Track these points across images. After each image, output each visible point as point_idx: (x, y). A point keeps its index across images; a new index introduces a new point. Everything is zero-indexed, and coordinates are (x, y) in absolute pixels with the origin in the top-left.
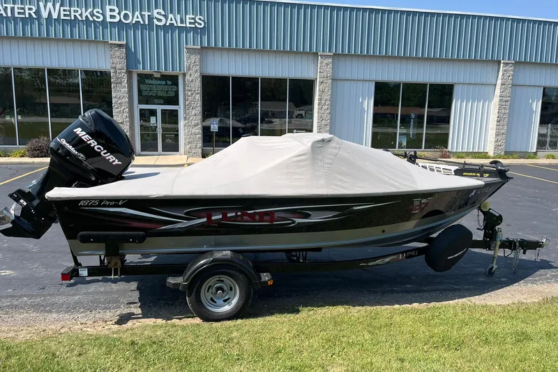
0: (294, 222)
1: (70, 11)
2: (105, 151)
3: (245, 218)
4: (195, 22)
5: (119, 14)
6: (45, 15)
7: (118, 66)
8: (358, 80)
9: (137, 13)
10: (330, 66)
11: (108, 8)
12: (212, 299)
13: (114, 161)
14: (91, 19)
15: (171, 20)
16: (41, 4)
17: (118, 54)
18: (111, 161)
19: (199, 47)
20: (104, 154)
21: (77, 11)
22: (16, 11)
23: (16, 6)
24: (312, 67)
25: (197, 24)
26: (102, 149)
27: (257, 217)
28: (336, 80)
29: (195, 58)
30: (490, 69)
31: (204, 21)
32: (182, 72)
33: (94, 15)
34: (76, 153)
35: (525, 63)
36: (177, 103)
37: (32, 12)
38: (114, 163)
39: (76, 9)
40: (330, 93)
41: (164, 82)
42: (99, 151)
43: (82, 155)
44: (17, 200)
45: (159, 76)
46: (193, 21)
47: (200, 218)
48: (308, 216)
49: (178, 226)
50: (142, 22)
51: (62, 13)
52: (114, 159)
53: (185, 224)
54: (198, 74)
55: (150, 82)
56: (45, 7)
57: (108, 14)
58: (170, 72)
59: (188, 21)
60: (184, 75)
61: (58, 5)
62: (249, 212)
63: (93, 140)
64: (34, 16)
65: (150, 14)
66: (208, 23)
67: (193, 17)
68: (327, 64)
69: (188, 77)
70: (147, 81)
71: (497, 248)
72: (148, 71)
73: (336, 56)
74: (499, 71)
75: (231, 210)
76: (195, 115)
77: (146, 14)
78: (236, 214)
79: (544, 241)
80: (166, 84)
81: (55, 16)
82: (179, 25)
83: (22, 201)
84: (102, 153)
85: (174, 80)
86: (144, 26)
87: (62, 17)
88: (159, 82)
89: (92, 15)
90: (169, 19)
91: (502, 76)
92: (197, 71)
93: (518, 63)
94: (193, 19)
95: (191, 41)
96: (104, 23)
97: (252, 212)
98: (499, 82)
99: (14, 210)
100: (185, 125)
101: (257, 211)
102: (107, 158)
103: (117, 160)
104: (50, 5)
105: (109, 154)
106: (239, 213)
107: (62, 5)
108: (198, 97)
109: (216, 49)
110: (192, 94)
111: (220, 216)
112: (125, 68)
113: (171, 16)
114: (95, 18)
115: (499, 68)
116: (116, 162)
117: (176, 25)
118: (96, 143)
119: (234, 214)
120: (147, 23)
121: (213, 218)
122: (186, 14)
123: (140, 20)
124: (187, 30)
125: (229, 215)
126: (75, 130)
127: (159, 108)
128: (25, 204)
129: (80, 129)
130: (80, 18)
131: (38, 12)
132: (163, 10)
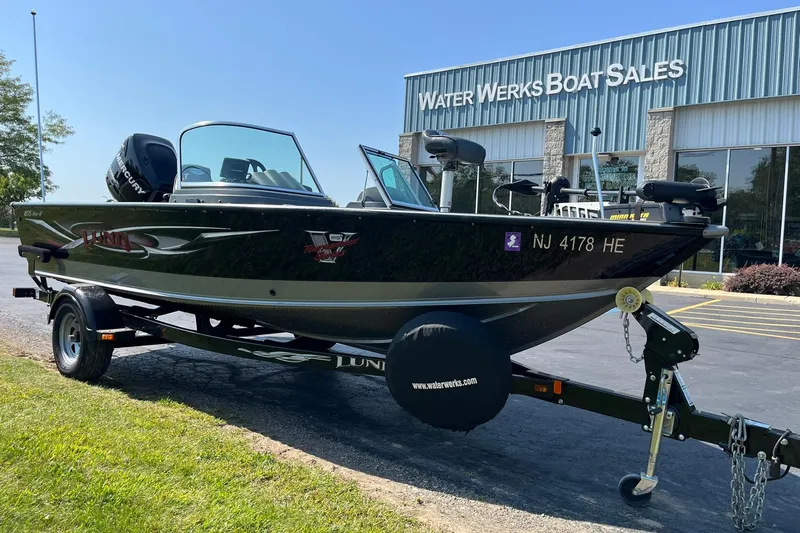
1: (507, 89)
4: (669, 70)
5: (562, 82)
6: (481, 99)
7: (553, 152)
9: (585, 76)
11: (550, 76)
14: (529, 95)
15: (632, 75)
16: (479, 86)
17: (554, 135)
19: (672, 108)
21: (515, 88)
22: (455, 99)
23: (455, 94)
25: (670, 73)
29: (664, 125)
31: (684, 66)
32: (641, 149)
33: (533, 90)
37: (469, 98)
39: (515, 85)
45: (608, 160)
46: (665, 69)
50: (590, 87)
51: (499, 93)
54: (665, 150)
56: (482, 89)
57: (549, 83)
58: (622, 152)
59: (657, 70)
61: (495, 84)
64: (471, 102)
65: (602, 73)
66: (688, 69)
67: (667, 63)
69: (648, 156)
77: (596, 74)
81: (491, 98)
82: (643, 79)
86: (592, 91)
87: (499, 99)
89: (531, 89)
90: (629, 74)
94: (665, 66)
95: (661, 100)
96: (543, 97)
104: (487, 86)
107: (499, 85)
109: (701, 107)
112: (561, 152)
113: (632, 69)
114: (533, 93)
117: (637, 81)
120: (596, 86)
122: (655, 61)
123: (588, 84)
124: (654, 84)
130: (517, 97)
131: (474, 98)
132: (622, 63)
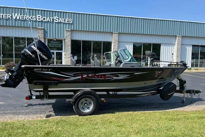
0: (113, 78)
1: (24, 17)
2: (42, 54)
3: (95, 76)
4: (69, 21)
5: (42, 18)
6: (14, 18)
7: (41, 36)
8: (127, 42)
9: (48, 18)
10: (117, 37)
11: (38, 16)
12: (83, 108)
13: (45, 58)
14: (31, 20)
15: (61, 20)
16: (13, 14)
17: (41, 32)
18: (44, 58)
19: (70, 30)
20: (42, 55)
21: (26, 17)
22: (4, 16)
23: (4, 15)
24: (111, 37)
25: (70, 22)
26: (41, 53)
27: (100, 76)
28: (120, 42)
29: (69, 33)
30: (173, 39)
31: (72, 21)
32: (64, 38)
33: (33, 18)
34: (32, 54)
35: (185, 37)
36: (62, 50)
37: (9, 17)
38: (45, 59)
39: (26, 16)
40: (117, 46)
41: (57, 42)
42: (40, 54)
43: (34, 56)
44: (8, 73)
45: (56, 40)
46: (68, 21)
47: (79, 76)
48: (118, 76)
49: (71, 79)
50: (50, 21)
51: (21, 17)
52: (45, 57)
53: (73, 78)
54: (70, 39)
55: (52, 42)
56: (15, 15)
57: (38, 18)
58: (59, 38)
59: (66, 21)
60: (65, 40)
61: (19, 15)
62: (97, 74)
64: (10, 18)
65: (53, 18)
66: (73, 21)
67: (68, 19)
68: (116, 36)
69: (66, 40)
70: (51, 42)
72: (51, 38)
73: (119, 33)
74: (176, 39)
75: (90, 73)
76: (68, 54)
77: (52, 18)
78: (92, 75)
79: (201, 90)
80: (58, 43)
81: (18, 18)
82: (63, 22)
83: (9, 73)
84: (41, 55)
85: (61, 41)
86: (51, 22)
87: (21, 19)
88: (55, 42)
89: (32, 18)
90: (60, 20)
91: (177, 41)
92: (69, 38)
93: (183, 37)
94: (68, 20)
95: (67, 27)
96: (36, 21)
97: (98, 74)
98: (176, 43)
100: (65, 58)
101: (100, 74)
102: (43, 57)
104: (16, 14)
105: (44, 55)
106: (93, 75)
107: (21, 15)
108: (70, 48)
110: (68, 46)
111: (86, 76)
112: (43, 37)
113: (60, 19)
114: (33, 19)
115: (176, 38)
116: (46, 58)
117: (62, 22)
118: (39, 51)
119: (91, 75)
120: (52, 21)
121: (84, 76)
122: (66, 19)
123: (49, 20)
124: (66, 24)
125: (89, 75)
126: (31, 46)
127: (55, 52)
128: (11, 74)
129: (33, 46)
130: (27, 19)
131: (12, 17)
132: (58, 17)
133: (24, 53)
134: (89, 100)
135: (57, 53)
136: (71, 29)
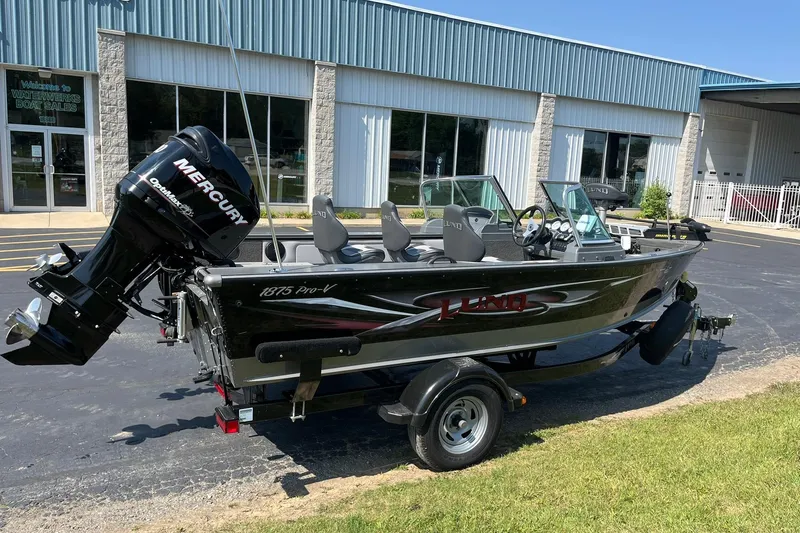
0: (546, 307)
2: (226, 201)
3: (491, 305)
10: (332, 82)
12: (448, 435)
13: (237, 219)
18: (232, 218)
19: (124, 33)
20: (224, 206)
24: (305, 80)
26: (221, 197)
27: (505, 303)
28: (340, 103)
29: (117, 49)
30: (530, 102)
32: (92, 71)
34: (178, 203)
36: (81, 124)
38: (237, 223)
40: (332, 121)
41: (57, 88)
42: (217, 200)
43: (188, 208)
45: (49, 76)
47: (433, 308)
48: (563, 298)
49: (403, 322)
52: (239, 214)
53: (412, 319)
54: (121, 78)
55: (32, 85)
58: (69, 69)
60: (96, 77)
62: (496, 296)
63: (207, 182)
68: (329, 80)
69: (102, 81)
70: (24, 84)
71: (694, 328)
72: (28, 64)
73: (340, 68)
74: (538, 106)
75: (475, 294)
76: (118, 145)
79: (731, 316)
80: (61, 91)
84: (221, 205)
85: (76, 84)
88: (47, 87)
91: (543, 112)
92: (119, 72)
97: (500, 295)
98: (538, 120)
99: (35, 312)
100: (98, 162)
101: (506, 294)
102: (228, 213)
103: (242, 217)
105: (231, 206)
106: (484, 299)
108: (123, 116)
109: (151, 38)
110: (111, 110)
115: (539, 102)
116: (241, 221)
118: (212, 187)
119: (477, 300)
121: (451, 307)
125: (471, 302)
126: (176, 163)
127: (48, 132)
128: (60, 300)
129: (184, 162)
133: (140, 197)
134: (470, 402)
135: (55, 137)
136: (126, 29)
